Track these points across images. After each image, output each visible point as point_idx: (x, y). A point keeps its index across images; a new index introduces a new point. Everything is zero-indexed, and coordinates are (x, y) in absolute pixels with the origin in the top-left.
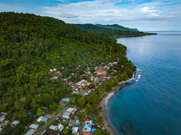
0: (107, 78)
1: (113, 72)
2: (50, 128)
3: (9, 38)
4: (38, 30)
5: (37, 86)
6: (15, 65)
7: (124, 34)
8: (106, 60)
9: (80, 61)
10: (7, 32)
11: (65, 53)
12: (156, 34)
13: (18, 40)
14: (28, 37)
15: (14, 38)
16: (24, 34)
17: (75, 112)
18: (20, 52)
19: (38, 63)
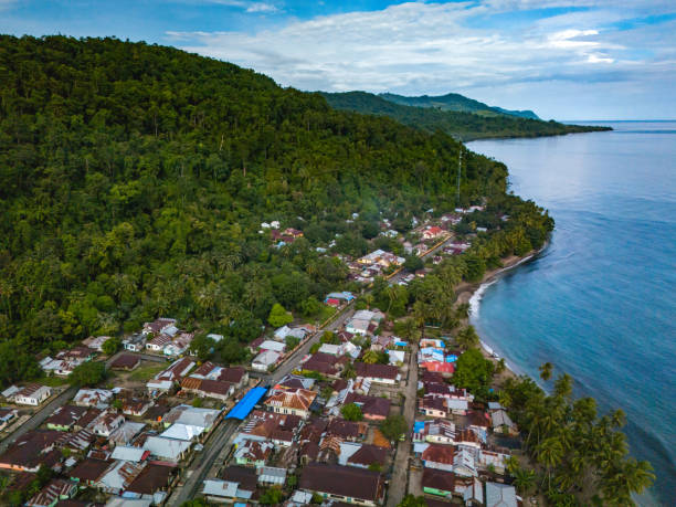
0: (458, 246)
1: (476, 232)
2: (321, 350)
3: (124, 119)
4: (205, 98)
5: (238, 260)
6: (152, 205)
7: (489, 128)
8: (441, 200)
9: (354, 202)
10: (114, 100)
11: (303, 172)
12: (610, 129)
13: (148, 128)
14: (177, 120)
15: (136, 119)
16: (164, 107)
17: (382, 323)
18: (161, 165)
19: (221, 203)
